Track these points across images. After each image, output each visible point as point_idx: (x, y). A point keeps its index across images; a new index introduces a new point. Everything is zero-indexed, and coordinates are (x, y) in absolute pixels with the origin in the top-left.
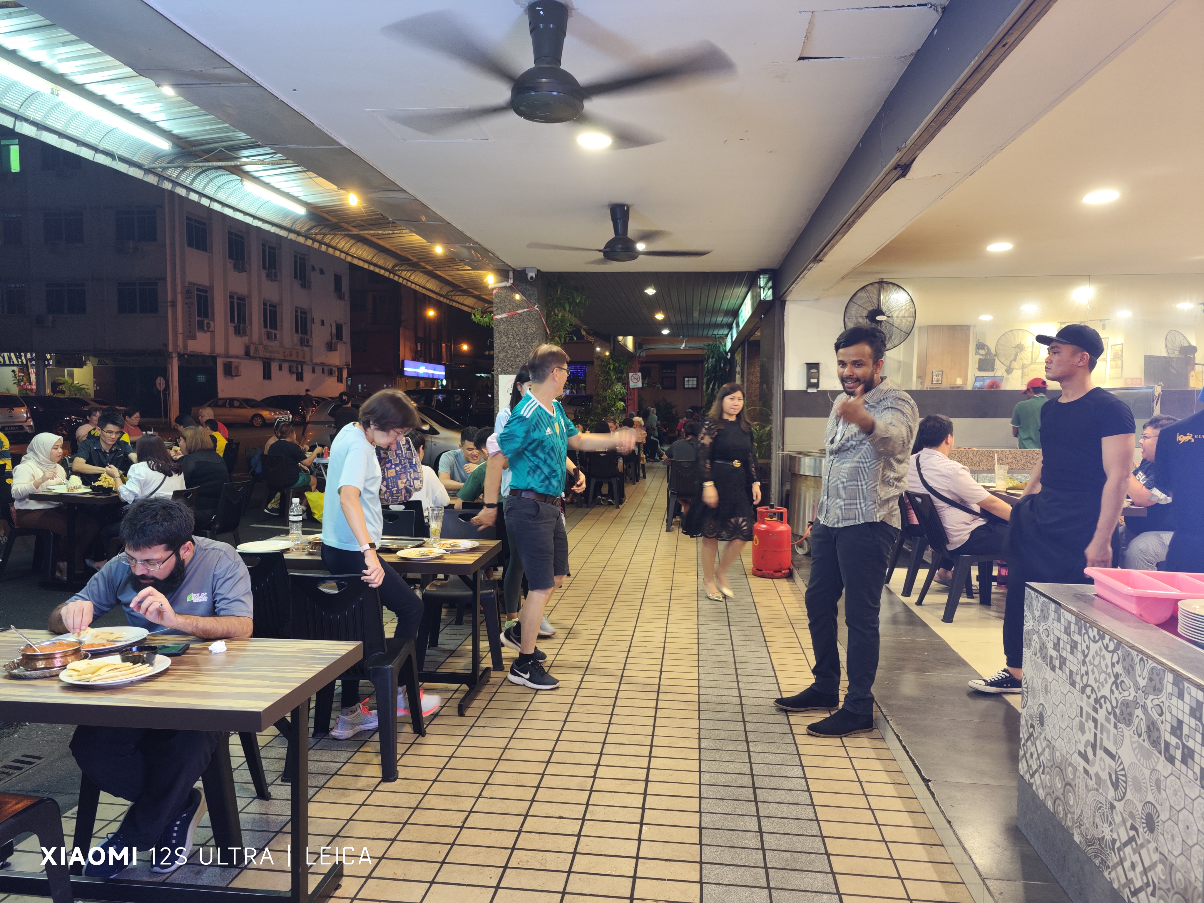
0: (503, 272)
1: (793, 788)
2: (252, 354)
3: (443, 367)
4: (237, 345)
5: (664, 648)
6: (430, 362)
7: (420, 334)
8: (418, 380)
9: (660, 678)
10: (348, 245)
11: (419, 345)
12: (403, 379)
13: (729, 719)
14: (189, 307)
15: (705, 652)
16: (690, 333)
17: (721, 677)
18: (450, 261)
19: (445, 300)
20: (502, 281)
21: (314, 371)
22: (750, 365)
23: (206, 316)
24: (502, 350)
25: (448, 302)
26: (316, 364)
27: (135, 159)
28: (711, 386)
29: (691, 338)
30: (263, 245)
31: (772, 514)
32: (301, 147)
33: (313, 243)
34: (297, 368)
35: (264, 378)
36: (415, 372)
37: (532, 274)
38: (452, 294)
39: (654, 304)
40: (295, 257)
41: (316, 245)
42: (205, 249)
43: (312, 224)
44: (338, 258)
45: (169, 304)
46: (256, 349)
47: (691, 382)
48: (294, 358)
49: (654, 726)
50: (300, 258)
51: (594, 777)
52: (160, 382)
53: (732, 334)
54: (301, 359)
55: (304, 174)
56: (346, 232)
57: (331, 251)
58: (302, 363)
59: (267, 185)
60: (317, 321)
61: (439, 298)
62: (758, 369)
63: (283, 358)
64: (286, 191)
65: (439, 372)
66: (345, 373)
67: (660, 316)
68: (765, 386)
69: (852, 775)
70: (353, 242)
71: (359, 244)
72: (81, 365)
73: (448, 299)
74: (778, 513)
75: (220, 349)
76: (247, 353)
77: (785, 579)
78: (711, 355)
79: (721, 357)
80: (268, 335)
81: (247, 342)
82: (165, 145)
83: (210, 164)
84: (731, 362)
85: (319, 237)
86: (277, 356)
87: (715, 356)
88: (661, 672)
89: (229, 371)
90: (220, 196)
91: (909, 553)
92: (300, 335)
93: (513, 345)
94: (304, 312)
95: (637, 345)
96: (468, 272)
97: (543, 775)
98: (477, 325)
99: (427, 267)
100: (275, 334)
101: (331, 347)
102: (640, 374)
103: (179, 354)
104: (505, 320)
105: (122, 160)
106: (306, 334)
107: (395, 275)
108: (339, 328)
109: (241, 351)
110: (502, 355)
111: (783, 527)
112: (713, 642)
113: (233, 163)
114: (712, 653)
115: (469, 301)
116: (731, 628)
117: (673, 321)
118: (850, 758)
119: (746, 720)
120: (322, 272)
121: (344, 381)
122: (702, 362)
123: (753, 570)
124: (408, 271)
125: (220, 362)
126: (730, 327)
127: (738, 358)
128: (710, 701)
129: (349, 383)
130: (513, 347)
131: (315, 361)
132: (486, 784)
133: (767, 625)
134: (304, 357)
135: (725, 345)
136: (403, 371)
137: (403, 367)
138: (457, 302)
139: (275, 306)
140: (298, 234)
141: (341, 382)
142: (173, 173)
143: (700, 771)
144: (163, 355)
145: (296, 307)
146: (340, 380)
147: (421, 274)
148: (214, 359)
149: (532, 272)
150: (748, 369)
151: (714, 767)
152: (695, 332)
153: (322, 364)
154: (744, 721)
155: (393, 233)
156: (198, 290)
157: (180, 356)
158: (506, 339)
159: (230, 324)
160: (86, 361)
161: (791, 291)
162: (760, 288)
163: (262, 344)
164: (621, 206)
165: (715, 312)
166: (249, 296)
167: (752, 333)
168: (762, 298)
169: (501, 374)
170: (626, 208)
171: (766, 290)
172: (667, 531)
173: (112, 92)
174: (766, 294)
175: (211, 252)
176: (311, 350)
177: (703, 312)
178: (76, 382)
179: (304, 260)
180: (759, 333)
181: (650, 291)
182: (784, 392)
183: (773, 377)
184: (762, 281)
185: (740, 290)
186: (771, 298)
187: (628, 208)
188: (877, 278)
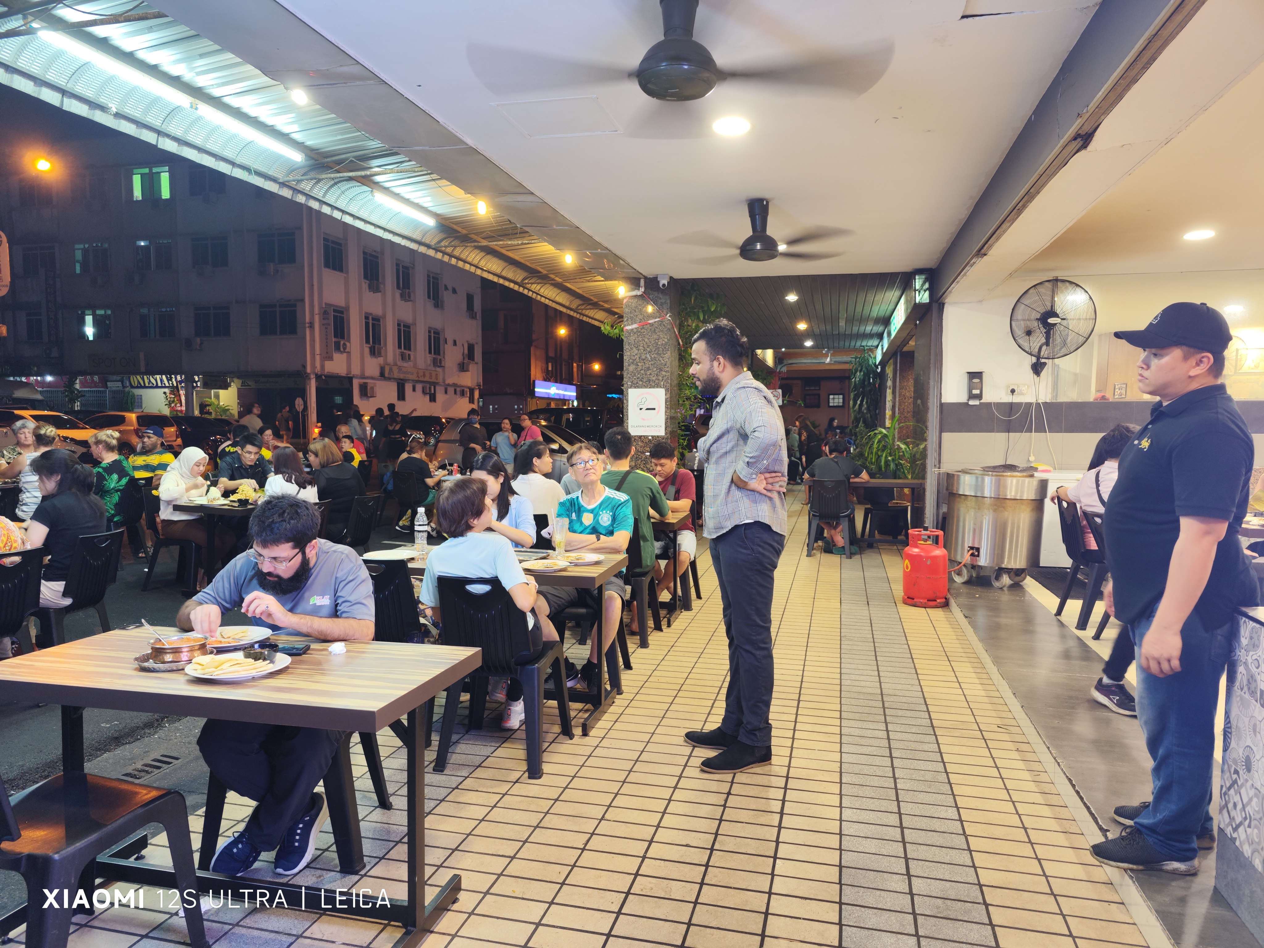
0: (634, 281)
1: (946, 830)
2: (386, 375)
3: (574, 387)
4: (372, 366)
5: (803, 676)
6: (561, 383)
7: (551, 354)
8: (548, 401)
9: (798, 707)
10: (478, 258)
11: (550, 365)
12: (534, 400)
13: (875, 754)
14: (326, 328)
15: (848, 682)
16: (836, 345)
17: (867, 710)
18: (582, 272)
19: (575, 315)
20: (633, 290)
21: (446, 392)
22: (902, 378)
23: (343, 337)
24: (632, 363)
25: (578, 316)
26: (449, 385)
27: (271, 173)
28: (859, 402)
29: (837, 350)
30: (397, 265)
31: (926, 537)
32: (427, 148)
33: (443, 256)
34: (430, 388)
36: (546, 393)
37: (664, 281)
38: (583, 307)
39: (796, 312)
40: (428, 276)
41: (446, 259)
42: (341, 270)
43: (441, 236)
44: (468, 272)
45: (307, 325)
46: (391, 370)
47: (836, 400)
48: (427, 379)
49: (791, 757)
50: (433, 278)
51: (724, 806)
52: (299, 403)
53: (882, 346)
54: (433, 380)
55: (433, 182)
56: (476, 244)
57: (460, 264)
58: (435, 384)
59: (397, 196)
60: (450, 342)
61: (569, 312)
62: (911, 382)
63: (417, 379)
64: (416, 201)
65: (570, 393)
66: (477, 394)
67: (802, 326)
68: (919, 402)
69: (1016, 821)
70: (483, 254)
71: (489, 257)
72: (226, 386)
73: (578, 313)
74: (933, 536)
75: (356, 370)
76: (382, 374)
77: (940, 609)
78: (859, 369)
79: (870, 371)
80: (402, 355)
81: (382, 363)
82: (297, 157)
83: (341, 175)
84: (882, 376)
85: (449, 250)
86: (410, 377)
87: (864, 369)
88: (799, 701)
89: (365, 392)
90: (352, 209)
91: (1085, 583)
92: (433, 356)
93: (643, 357)
94: (437, 333)
95: (778, 359)
96: (599, 284)
97: (670, 800)
98: (607, 338)
99: (557, 279)
100: (409, 355)
101: (463, 368)
102: (780, 391)
103: (316, 375)
104: (635, 330)
105: (259, 174)
106: (439, 354)
107: (525, 288)
108: (471, 348)
109: (376, 372)
110: (632, 368)
111: (939, 552)
112: (857, 672)
113: (363, 173)
114: (857, 683)
115: (600, 315)
116: (878, 658)
117: (817, 331)
118: (1013, 802)
119: (894, 755)
120: (454, 291)
121: (476, 401)
122: (849, 378)
123: (903, 598)
124: (538, 283)
125: (356, 383)
126: (880, 336)
127: (889, 371)
128: (853, 734)
129: (481, 404)
130: (644, 360)
131: (447, 382)
132: (609, 806)
133: (919, 656)
134: (437, 379)
135: (875, 358)
136: (534, 392)
137: (534, 387)
138: (587, 316)
139: (409, 327)
140: (428, 246)
141: (473, 403)
142: (306, 186)
143: (841, 807)
144: (301, 375)
145: (429, 328)
146: (471, 401)
147: (551, 287)
148: (350, 379)
149: (664, 279)
150: (900, 382)
151: (857, 803)
152: (842, 343)
153: (455, 385)
154: (891, 757)
155: (522, 244)
156: (335, 311)
157: (318, 377)
158: (637, 351)
159: (365, 345)
160: (230, 383)
161: (951, 292)
162: (915, 290)
163: (397, 365)
164: (761, 200)
165: (863, 320)
166: (384, 317)
167: (905, 342)
168: (917, 302)
169: (631, 388)
170: (765, 203)
171: (922, 292)
172: (807, 556)
173: (248, 104)
174: (923, 297)
175: (347, 272)
176: (444, 371)
177: (851, 321)
178: (221, 404)
179: (437, 279)
180: (912, 343)
181: (792, 298)
182: (942, 405)
183: (928, 389)
184: (918, 282)
185: (892, 294)
186: (928, 301)
187: (767, 202)
188: (1050, 276)
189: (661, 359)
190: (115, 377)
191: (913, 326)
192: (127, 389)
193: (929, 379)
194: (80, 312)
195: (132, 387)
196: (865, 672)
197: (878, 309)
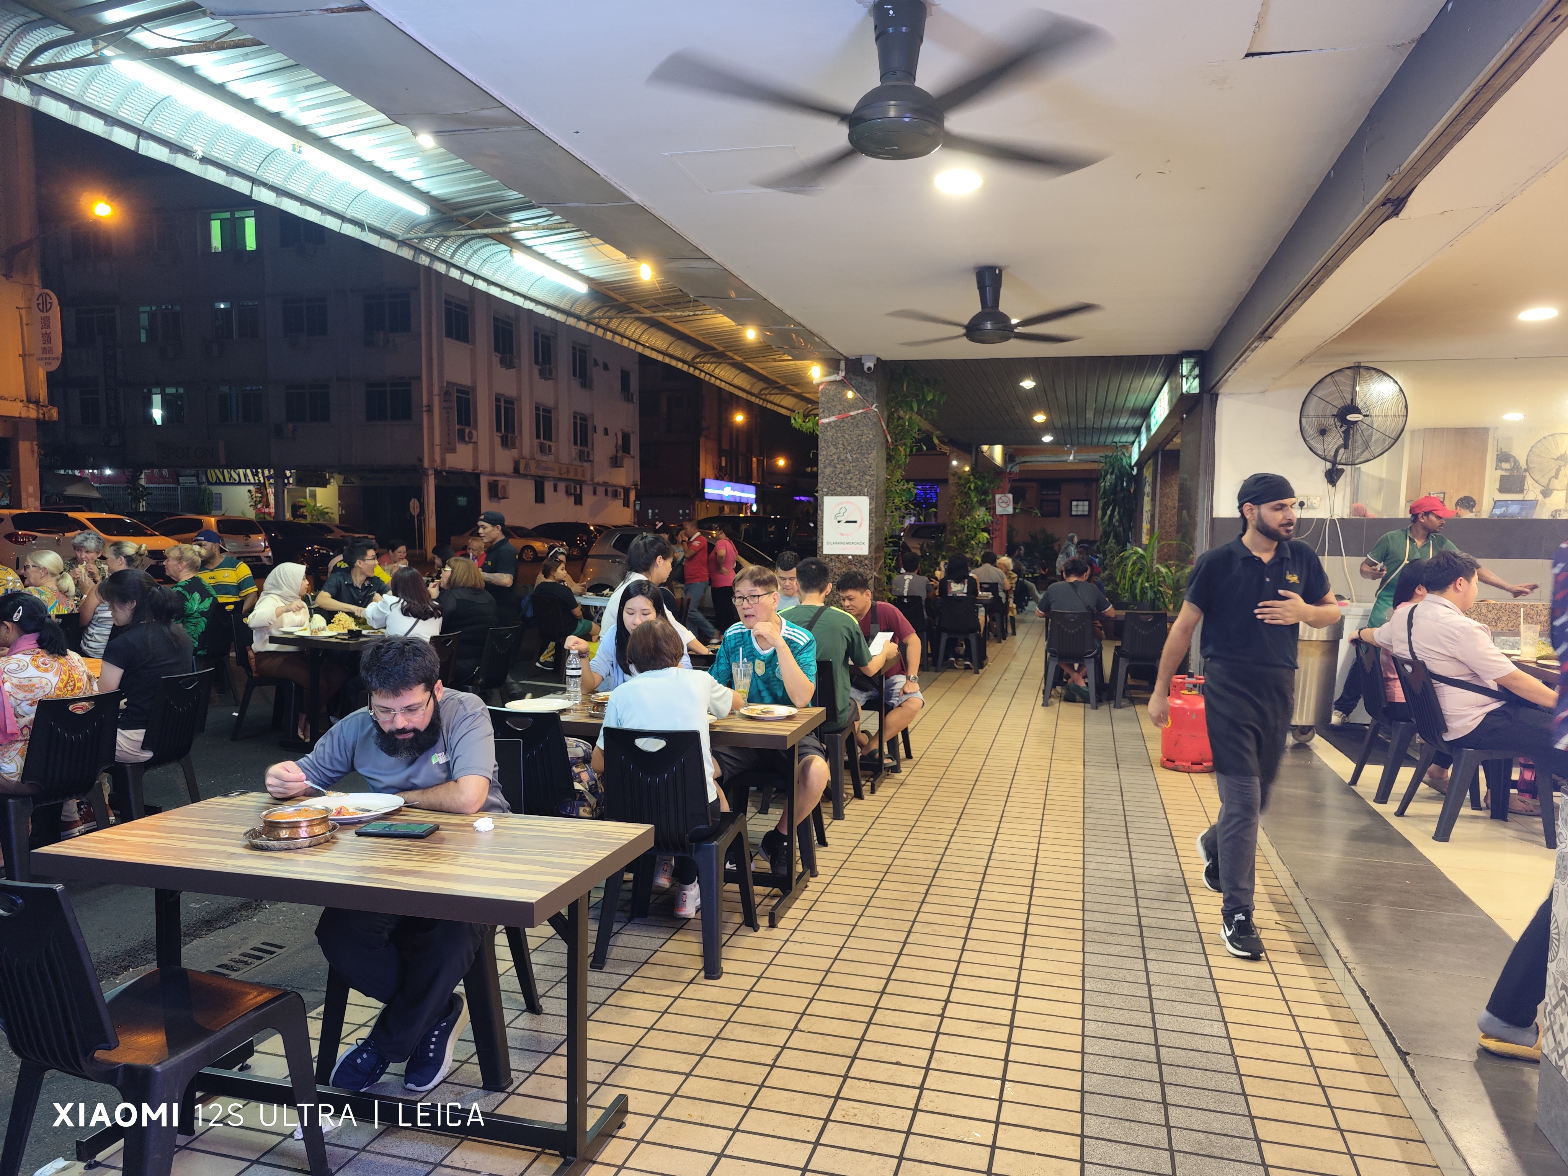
0: (833, 363)
1: (1211, 1050)
2: (522, 471)
3: (753, 488)
4: (504, 460)
5: (1037, 857)
6: (737, 482)
7: (725, 446)
8: (721, 505)
9: (1031, 896)
10: (639, 332)
11: (723, 459)
12: (704, 503)
13: (1125, 954)
14: (448, 413)
15: (1093, 865)
16: (1081, 440)
17: (1115, 900)
18: (764, 349)
19: (757, 401)
20: (830, 374)
21: (595, 493)
22: (1164, 483)
23: (468, 424)
24: (829, 465)
25: (761, 403)
26: (598, 484)
27: (387, 229)
28: (1109, 512)
29: (1082, 446)
30: (536, 334)
31: (1190, 684)
32: (583, 205)
33: (596, 330)
34: (575, 488)
35: (536, 501)
36: (719, 495)
37: (869, 364)
38: (767, 392)
39: (1032, 401)
40: (574, 348)
41: (600, 332)
42: (466, 340)
43: (595, 305)
44: (627, 349)
45: (424, 409)
46: (527, 465)
47: (1080, 508)
48: (571, 476)
49: (1023, 959)
50: (580, 350)
51: (942, 1016)
52: (414, 504)
53: (1139, 442)
54: (580, 477)
55: (586, 240)
56: (637, 315)
57: (617, 339)
58: (581, 483)
59: (541, 256)
60: (600, 430)
61: (750, 398)
62: (1175, 489)
63: (559, 476)
64: (564, 263)
65: (748, 494)
66: (632, 496)
67: (1040, 418)
68: (1185, 512)
69: (1295, 1038)
70: (644, 327)
71: (652, 330)
72: (324, 484)
73: (760, 399)
75: (484, 465)
76: (516, 470)
78: (1110, 471)
79: (1123, 473)
80: (541, 447)
81: (516, 455)
82: (421, 210)
83: (474, 231)
84: (1138, 480)
85: (603, 322)
86: (551, 474)
87: (1116, 471)
88: (1032, 888)
89: (495, 492)
90: (486, 272)
91: (1388, 744)
92: (579, 447)
93: (843, 457)
94: (584, 419)
95: (1008, 457)
96: (787, 363)
97: (876, 1009)
98: (798, 432)
99: (736, 357)
100: (550, 446)
101: (615, 462)
102: (1010, 496)
103: (436, 470)
104: (833, 424)
105: (373, 230)
106: (587, 446)
107: (695, 368)
108: (626, 437)
109: (509, 468)
110: (828, 471)
112: (1104, 853)
113: (501, 230)
114: (1103, 867)
115: (788, 401)
116: (1130, 836)
117: (1058, 424)
118: (1293, 1016)
119: (1148, 957)
120: (606, 367)
121: (631, 505)
122: (1097, 480)
123: (1161, 760)
124: (712, 363)
125: (484, 481)
126: (1137, 431)
127: (1148, 474)
128: (1098, 929)
129: (638, 507)
130: (843, 460)
131: (596, 480)
132: (802, 1015)
133: (1180, 834)
134: (583, 476)
135: (1130, 457)
136: (704, 493)
137: (704, 487)
138: (772, 403)
139: (549, 411)
140: (578, 318)
141: (628, 506)
142: (431, 245)
143: (1083, 1019)
144: (417, 471)
145: (575, 413)
146: (626, 504)
147: (728, 367)
148: (477, 476)
149: (869, 361)
150: (1161, 489)
151: (1104, 1015)
152: (1088, 439)
153: (605, 484)
154: (1145, 959)
155: (694, 315)
156: (458, 391)
157: (438, 473)
158: (834, 450)
159: (496, 434)
160: (329, 479)
161: (1226, 381)
162: (1182, 376)
163: (534, 459)
164: (991, 269)
165: (1116, 411)
166: (519, 399)
167: (1169, 439)
168: (1184, 391)
169: (827, 495)
170: (997, 272)
171: (1191, 379)
172: (1043, 705)
173: (362, 147)
174: (1191, 386)
175: (474, 343)
176: (592, 466)
177: (1100, 412)
178: (319, 505)
179: (585, 352)
180: (1177, 440)
181: (1028, 384)
182: (1213, 521)
183: (1197, 500)
184: (1185, 368)
185: (1153, 381)
186: (1197, 391)
187: (1000, 271)
188: (1350, 361)
189: (865, 460)
190: (188, 471)
191: (1178, 420)
192: (203, 486)
193: (1198, 488)
194: (145, 391)
195: (210, 483)
196: (1114, 853)
197: (1135, 399)
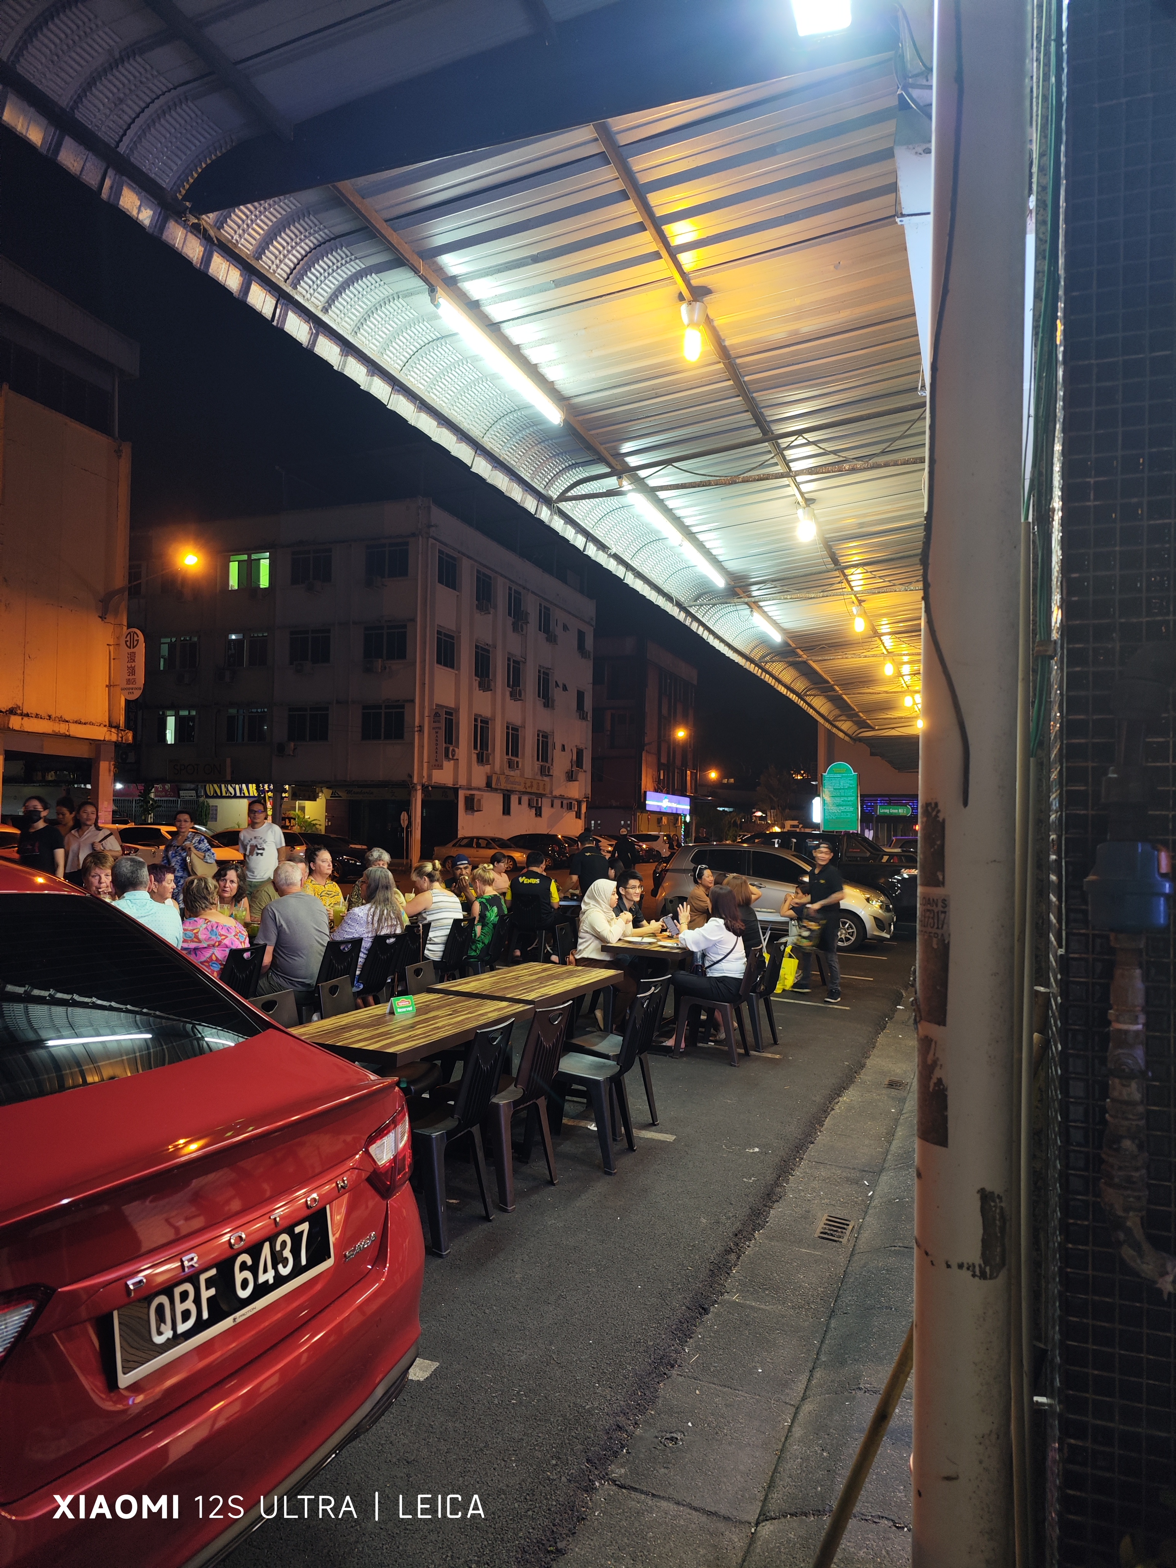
2: (493, 786)
3: (688, 800)
4: (479, 775)
6: (673, 794)
8: (660, 816)
11: (662, 772)
12: (647, 814)
14: (436, 733)
21: (552, 806)
23: (452, 743)
26: (556, 797)
30: (509, 659)
34: (537, 800)
35: (504, 813)
36: (658, 806)
42: (452, 667)
45: (416, 729)
46: (498, 779)
48: (533, 790)
50: (544, 673)
52: (403, 817)
54: (541, 791)
58: (541, 796)
60: (558, 747)
63: (524, 790)
65: (684, 806)
66: (584, 808)
72: (313, 798)
75: (462, 781)
76: (489, 785)
80: (509, 762)
86: (517, 788)
89: (471, 805)
92: (541, 763)
94: (545, 736)
100: (517, 762)
101: (571, 777)
103: (423, 785)
106: (547, 761)
108: (580, 753)
109: (483, 782)
120: (565, 688)
121: (583, 816)
125: (461, 794)
131: (554, 793)
134: (544, 789)
136: (645, 804)
137: (645, 800)
139: (517, 730)
141: (580, 818)
144: (407, 786)
145: (539, 731)
146: (578, 816)
148: (455, 790)
153: (562, 797)
156: (445, 713)
157: (425, 788)
159: (473, 751)
160: (318, 794)
163: (504, 774)
166: (493, 719)
175: (459, 669)
176: (551, 780)
178: (307, 817)
179: (547, 674)
190: (189, 786)
192: (202, 799)
194: (161, 713)
195: (207, 796)
